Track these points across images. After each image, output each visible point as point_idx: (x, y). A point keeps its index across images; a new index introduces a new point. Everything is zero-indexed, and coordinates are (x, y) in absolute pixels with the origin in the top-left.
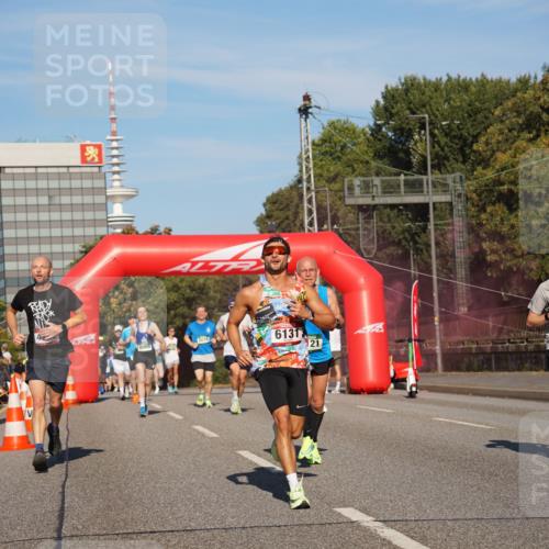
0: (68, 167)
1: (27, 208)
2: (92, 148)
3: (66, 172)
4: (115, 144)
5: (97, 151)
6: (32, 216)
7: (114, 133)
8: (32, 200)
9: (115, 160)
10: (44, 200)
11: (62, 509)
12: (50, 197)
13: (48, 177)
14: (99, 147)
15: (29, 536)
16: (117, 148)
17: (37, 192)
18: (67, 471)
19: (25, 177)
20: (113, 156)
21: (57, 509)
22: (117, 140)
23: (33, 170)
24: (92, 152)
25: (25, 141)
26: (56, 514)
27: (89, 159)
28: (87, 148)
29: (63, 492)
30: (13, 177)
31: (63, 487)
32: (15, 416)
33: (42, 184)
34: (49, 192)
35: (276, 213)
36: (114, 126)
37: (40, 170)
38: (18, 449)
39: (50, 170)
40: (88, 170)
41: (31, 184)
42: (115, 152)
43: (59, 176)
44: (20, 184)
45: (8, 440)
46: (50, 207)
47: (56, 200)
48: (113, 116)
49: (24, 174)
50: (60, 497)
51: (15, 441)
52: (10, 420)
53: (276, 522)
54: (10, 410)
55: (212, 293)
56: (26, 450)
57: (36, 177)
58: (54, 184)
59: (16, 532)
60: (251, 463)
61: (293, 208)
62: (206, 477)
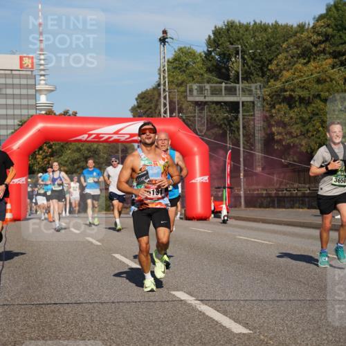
0: (12, 70)
2: (27, 59)
3: (10, 74)
5: (30, 61)
7: (42, 50)
14: (32, 58)
16: (43, 60)
18: (3, 264)
20: (41, 65)
24: (27, 61)
28: (24, 59)
35: (144, 105)
36: (42, 45)
40: (24, 73)
43: (6, 76)
47: (3, 91)
48: (41, 39)
53: (134, 300)
55: (101, 154)
58: (2, 81)
60: (121, 261)
61: (154, 102)
62: (91, 270)
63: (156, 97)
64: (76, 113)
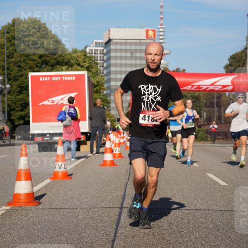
0: (140, 40)
1: (121, 58)
2: (151, 31)
3: (139, 42)
4: (161, 30)
5: (153, 33)
6: (123, 62)
7: (161, 25)
8: (124, 54)
9: (161, 37)
10: (129, 54)
11: (125, 195)
12: (132, 53)
13: (131, 44)
14: (154, 31)
15: (109, 206)
16: (162, 32)
17: (126, 51)
18: (129, 177)
19: (121, 44)
20: (161, 35)
21: (122, 194)
22: (162, 28)
23: (124, 41)
24: (151, 33)
25: (122, 28)
26: (122, 197)
27: (149, 36)
28: (149, 31)
29: (126, 187)
30: (116, 44)
31: (126, 184)
32: (108, 151)
33: (128, 47)
34: (131, 51)
35: (234, 64)
36: (162, 22)
37: (128, 41)
38: (109, 166)
39: (132, 41)
40: (149, 41)
41: (124, 47)
42: (161, 33)
43: (136, 44)
44: (119, 47)
45: (105, 162)
46: (131, 58)
47: (134, 55)
48: (161, 17)
49: (121, 42)
50: (124, 189)
51: (108, 162)
52: (106, 153)
53: (220, 209)
54: (106, 149)
55: (202, 100)
56: (112, 167)
57: (126, 44)
58: (133, 47)
59: (104, 204)
60: (212, 179)
61: (242, 61)
62: (190, 185)
63: (244, 58)
64: (185, 70)
